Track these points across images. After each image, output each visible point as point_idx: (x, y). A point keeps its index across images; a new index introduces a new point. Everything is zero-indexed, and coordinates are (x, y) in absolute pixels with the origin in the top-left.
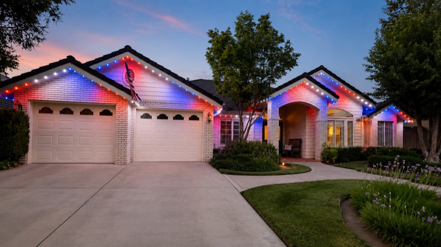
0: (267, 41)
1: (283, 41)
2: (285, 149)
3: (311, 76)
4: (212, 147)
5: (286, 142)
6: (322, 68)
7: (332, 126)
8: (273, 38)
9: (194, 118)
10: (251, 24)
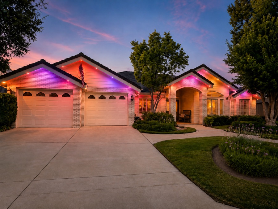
0: (168, 48)
1: (178, 49)
2: (181, 117)
3: (195, 71)
4: (134, 116)
5: (181, 112)
6: (203, 65)
7: (210, 102)
8: (172, 47)
9: (122, 98)
10: (158, 38)
